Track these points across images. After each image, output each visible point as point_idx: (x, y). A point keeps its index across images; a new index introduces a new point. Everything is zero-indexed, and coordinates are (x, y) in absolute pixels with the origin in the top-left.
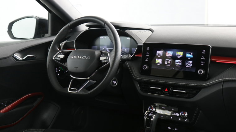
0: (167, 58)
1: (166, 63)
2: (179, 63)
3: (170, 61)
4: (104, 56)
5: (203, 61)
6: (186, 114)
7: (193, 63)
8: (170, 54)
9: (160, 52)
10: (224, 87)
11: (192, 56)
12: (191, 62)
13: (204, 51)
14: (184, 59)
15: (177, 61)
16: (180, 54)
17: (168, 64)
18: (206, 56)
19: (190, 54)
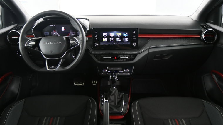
0: (110, 37)
1: (110, 41)
2: (119, 40)
3: (113, 39)
4: (72, 41)
5: (134, 37)
6: (128, 70)
7: (128, 39)
8: (112, 34)
9: (105, 34)
10: (149, 52)
11: (127, 35)
12: (127, 39)
13: (134, 31)
14: (122, 37)
15: (117, 39)
16: (119, 34)
17: (112, 41)
18: (136, 34)
19: (126, 34)
